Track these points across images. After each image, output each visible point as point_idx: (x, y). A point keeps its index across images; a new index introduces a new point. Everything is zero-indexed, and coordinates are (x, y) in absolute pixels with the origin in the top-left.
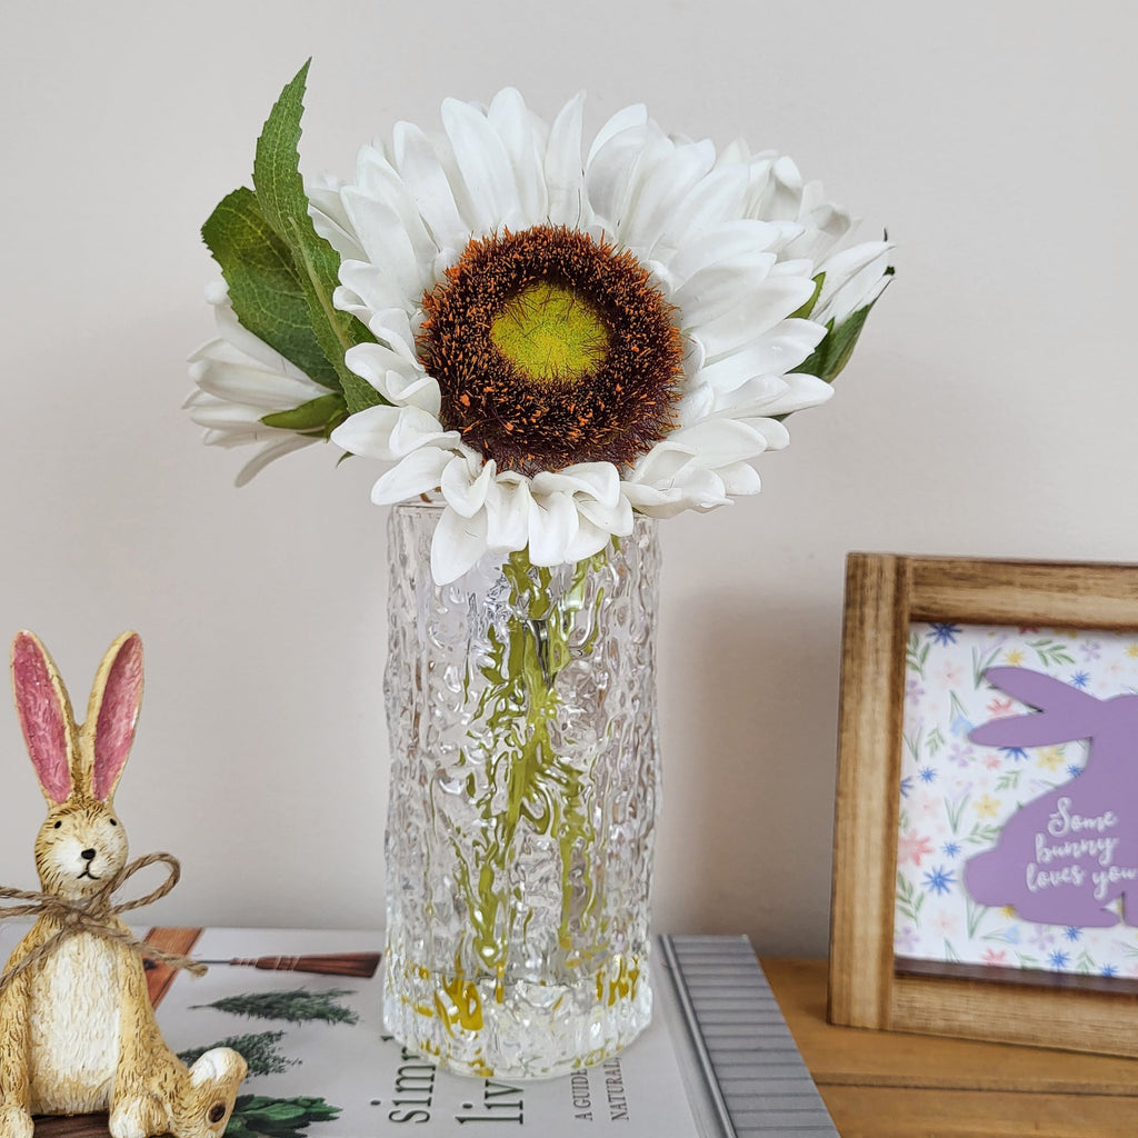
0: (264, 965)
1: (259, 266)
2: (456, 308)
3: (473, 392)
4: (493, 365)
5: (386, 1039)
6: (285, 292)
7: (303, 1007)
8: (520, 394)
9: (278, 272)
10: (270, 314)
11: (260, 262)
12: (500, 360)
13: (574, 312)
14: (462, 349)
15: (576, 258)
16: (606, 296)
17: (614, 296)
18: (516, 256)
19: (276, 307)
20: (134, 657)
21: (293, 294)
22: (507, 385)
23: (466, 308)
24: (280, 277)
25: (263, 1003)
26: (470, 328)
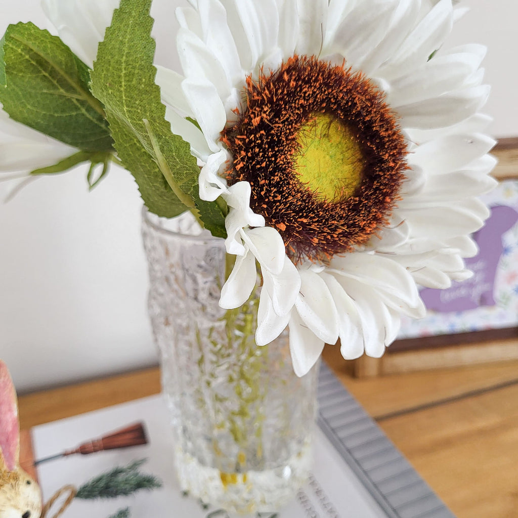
0: (84, 450)
1: (21, 74)
2: (268, 157)
3: (289, 221)
4: (304, 201)
5: (185, 494)
6: (45, 91)
7: (126, 481)
8: (327, 220)
9: (37, 77)
10: (35, 110)
11: (21, 71)
12: (309, 196)
13: (332, 131)
14: (281, 193)
15: (341, 95)
16: (364, 123)
17: (371, 122)
18: (302, 101)
19: (39, 103)
20: (3, 374)
21: (52, 91)
22: (318, 215)
23: (275, 156)
24: (39, 80)
25: (102, 484)
26: (283, 174)
